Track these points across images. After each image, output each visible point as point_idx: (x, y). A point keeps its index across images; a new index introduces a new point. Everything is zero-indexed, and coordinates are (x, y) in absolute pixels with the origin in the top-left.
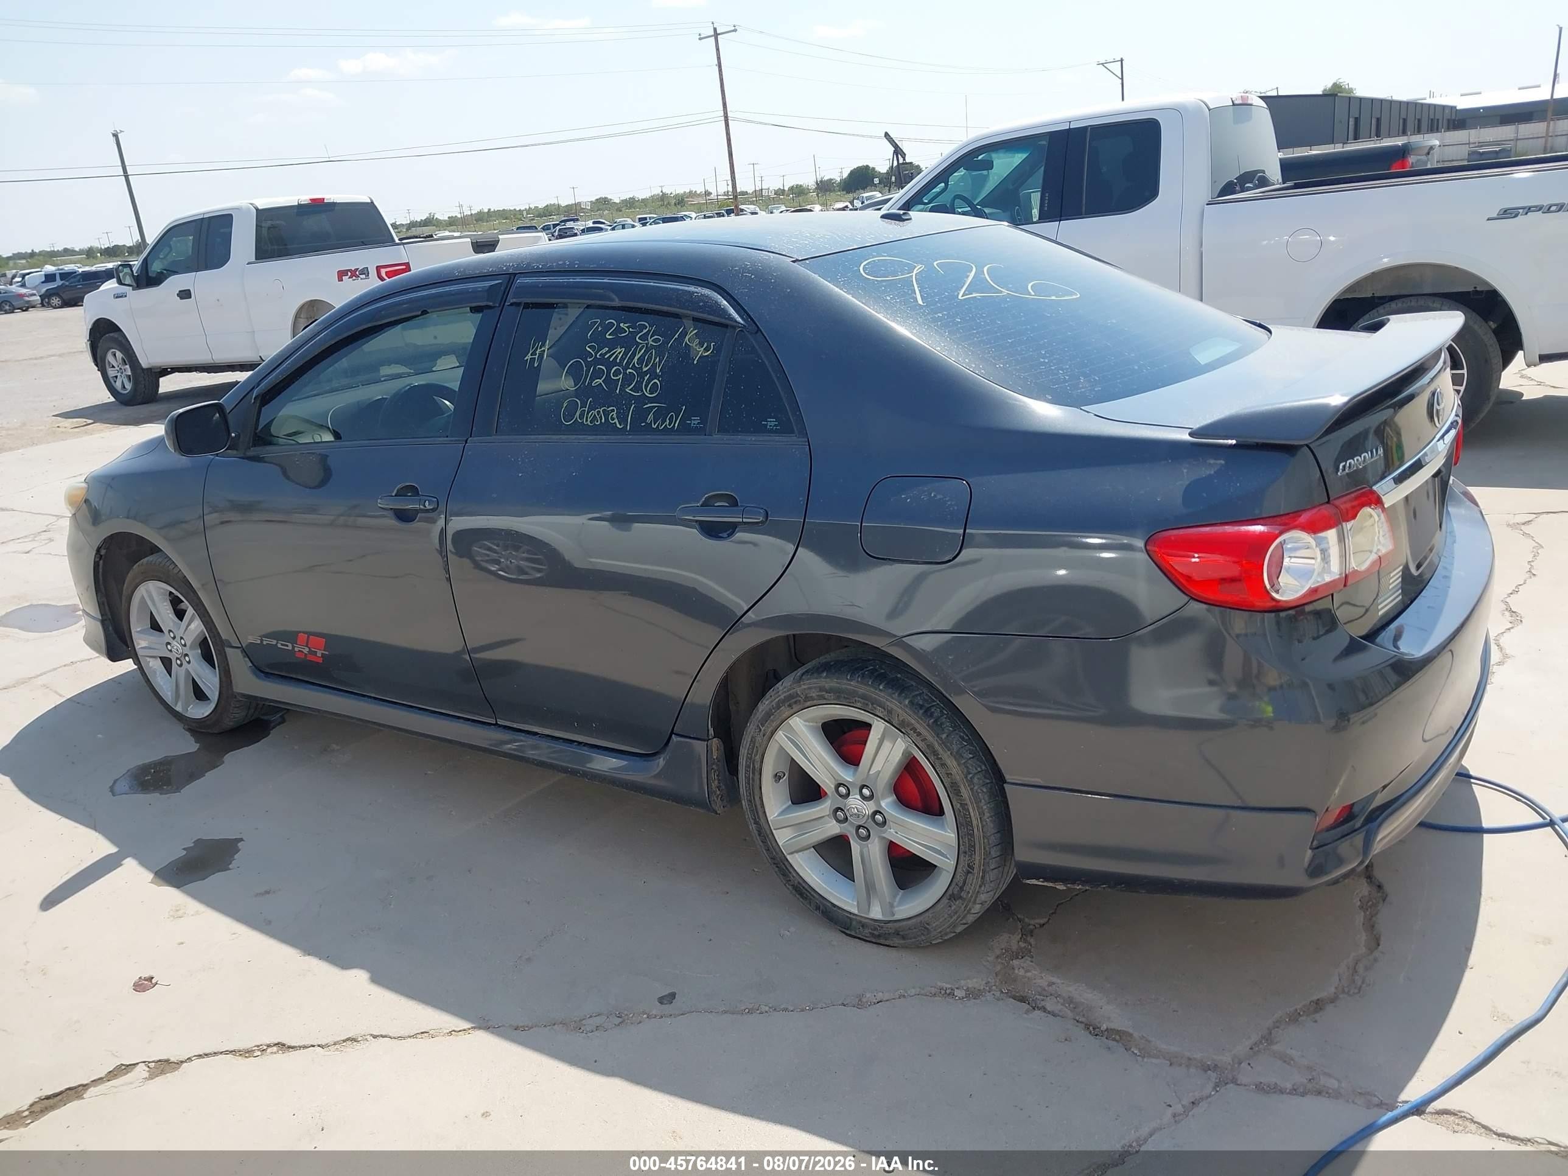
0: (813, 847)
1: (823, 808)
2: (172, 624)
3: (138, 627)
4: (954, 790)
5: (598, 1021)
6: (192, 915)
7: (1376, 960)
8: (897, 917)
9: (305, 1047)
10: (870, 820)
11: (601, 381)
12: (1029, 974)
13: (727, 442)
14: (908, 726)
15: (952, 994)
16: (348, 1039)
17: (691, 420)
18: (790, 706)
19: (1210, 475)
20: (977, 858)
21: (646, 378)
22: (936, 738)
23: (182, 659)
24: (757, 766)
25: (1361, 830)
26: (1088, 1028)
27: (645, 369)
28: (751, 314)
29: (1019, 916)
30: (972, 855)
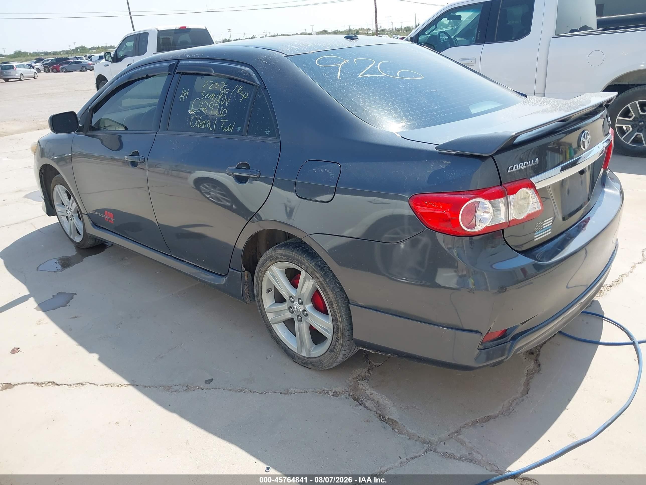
0: (283, 322)
1: (284, 306)
2: (67, 203)
3: (56, 203)
4: (331, 304)
5: (177, 387)
6: (44, 324)
7: (523, 400)
8: (311, 356)
9: (62, 385)
10: (302, 313)
11: (205, 108)
12: (364, 388)
13: (249, 139)
14: (314, 275)
15: (327, 393)
16: (79, 383)
17: (237, 128)
18: (270, 260)
19: (443, 168)
20: (340, 335)
21: (222, 108)
22: (324, 281)
23: (71, 217)
24: (260, 285)
25: (510, 342)
26: (380, 417)
27: (222, 104)
28: (263, 80)
29: (370, 360)
30: (338, 334)
